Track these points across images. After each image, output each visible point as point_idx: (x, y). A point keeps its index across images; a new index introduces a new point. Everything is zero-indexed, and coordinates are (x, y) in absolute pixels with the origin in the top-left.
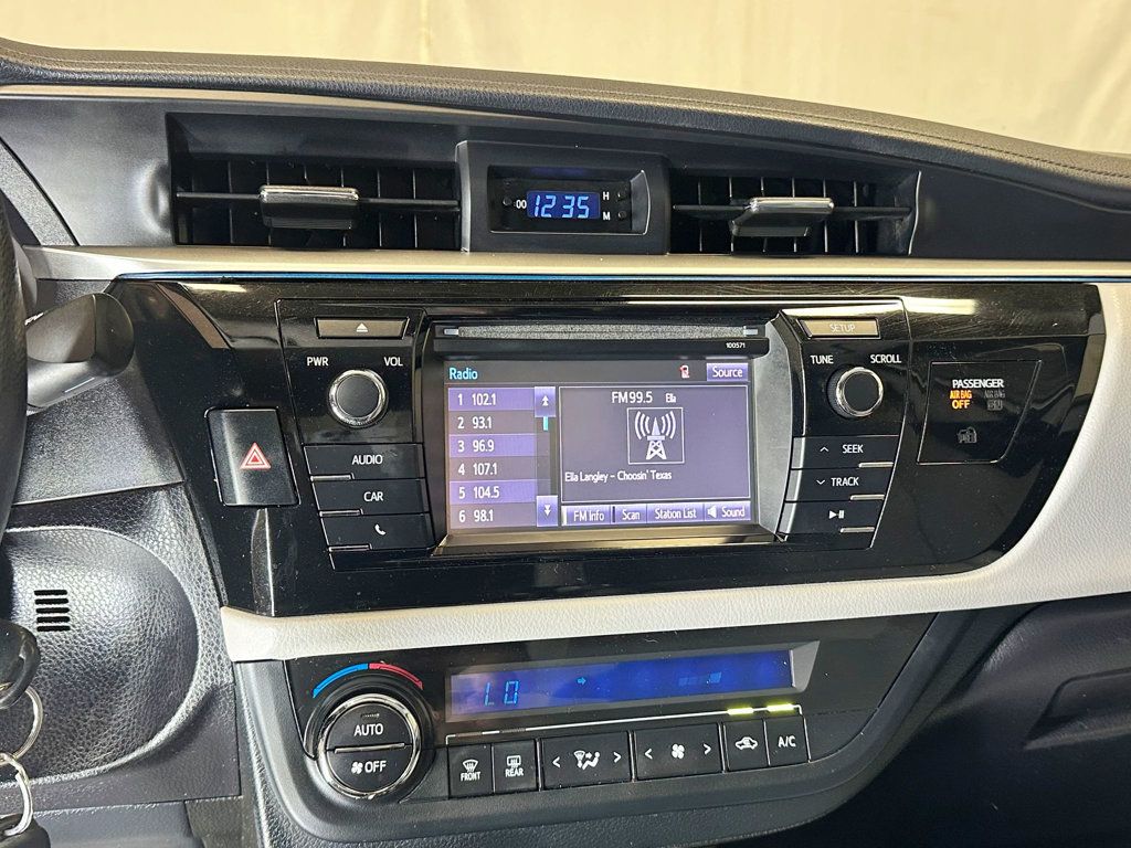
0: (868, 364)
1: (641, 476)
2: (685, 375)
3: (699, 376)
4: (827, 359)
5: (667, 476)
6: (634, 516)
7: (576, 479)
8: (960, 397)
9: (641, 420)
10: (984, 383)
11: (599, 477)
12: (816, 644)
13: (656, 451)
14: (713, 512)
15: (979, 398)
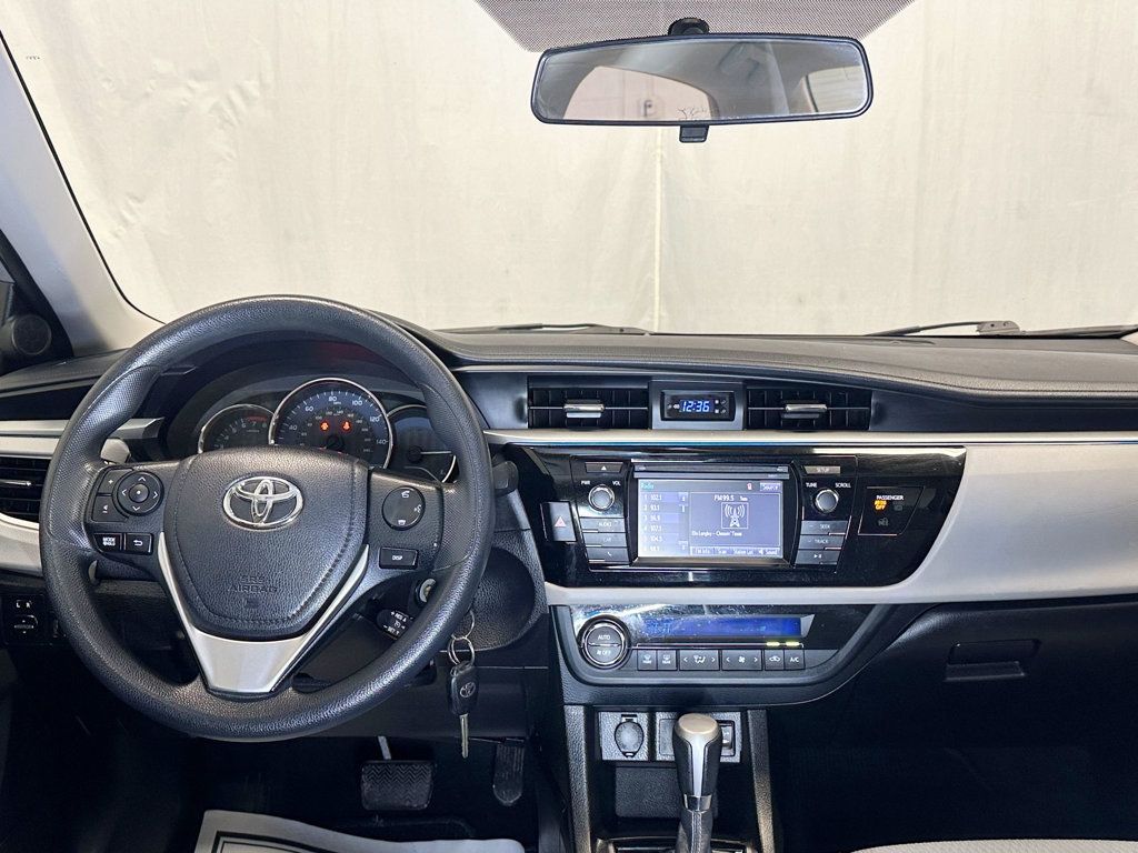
0: (833, 488)
1: (728, 534)
2: (750, 488)
3: (756, 489)
4: (815, 485)
5: (740, 534)
6: (724, 552)
7: (696, 534)
8: (880, 504)
9: (728, 508)
10: (893, 498)
11: (707, 534)
12: (813, 616)
13: (734, 522)
14: (761, 552)
15: (889, 503)
